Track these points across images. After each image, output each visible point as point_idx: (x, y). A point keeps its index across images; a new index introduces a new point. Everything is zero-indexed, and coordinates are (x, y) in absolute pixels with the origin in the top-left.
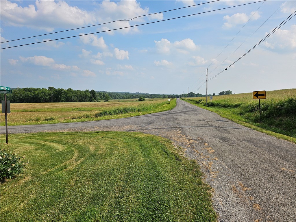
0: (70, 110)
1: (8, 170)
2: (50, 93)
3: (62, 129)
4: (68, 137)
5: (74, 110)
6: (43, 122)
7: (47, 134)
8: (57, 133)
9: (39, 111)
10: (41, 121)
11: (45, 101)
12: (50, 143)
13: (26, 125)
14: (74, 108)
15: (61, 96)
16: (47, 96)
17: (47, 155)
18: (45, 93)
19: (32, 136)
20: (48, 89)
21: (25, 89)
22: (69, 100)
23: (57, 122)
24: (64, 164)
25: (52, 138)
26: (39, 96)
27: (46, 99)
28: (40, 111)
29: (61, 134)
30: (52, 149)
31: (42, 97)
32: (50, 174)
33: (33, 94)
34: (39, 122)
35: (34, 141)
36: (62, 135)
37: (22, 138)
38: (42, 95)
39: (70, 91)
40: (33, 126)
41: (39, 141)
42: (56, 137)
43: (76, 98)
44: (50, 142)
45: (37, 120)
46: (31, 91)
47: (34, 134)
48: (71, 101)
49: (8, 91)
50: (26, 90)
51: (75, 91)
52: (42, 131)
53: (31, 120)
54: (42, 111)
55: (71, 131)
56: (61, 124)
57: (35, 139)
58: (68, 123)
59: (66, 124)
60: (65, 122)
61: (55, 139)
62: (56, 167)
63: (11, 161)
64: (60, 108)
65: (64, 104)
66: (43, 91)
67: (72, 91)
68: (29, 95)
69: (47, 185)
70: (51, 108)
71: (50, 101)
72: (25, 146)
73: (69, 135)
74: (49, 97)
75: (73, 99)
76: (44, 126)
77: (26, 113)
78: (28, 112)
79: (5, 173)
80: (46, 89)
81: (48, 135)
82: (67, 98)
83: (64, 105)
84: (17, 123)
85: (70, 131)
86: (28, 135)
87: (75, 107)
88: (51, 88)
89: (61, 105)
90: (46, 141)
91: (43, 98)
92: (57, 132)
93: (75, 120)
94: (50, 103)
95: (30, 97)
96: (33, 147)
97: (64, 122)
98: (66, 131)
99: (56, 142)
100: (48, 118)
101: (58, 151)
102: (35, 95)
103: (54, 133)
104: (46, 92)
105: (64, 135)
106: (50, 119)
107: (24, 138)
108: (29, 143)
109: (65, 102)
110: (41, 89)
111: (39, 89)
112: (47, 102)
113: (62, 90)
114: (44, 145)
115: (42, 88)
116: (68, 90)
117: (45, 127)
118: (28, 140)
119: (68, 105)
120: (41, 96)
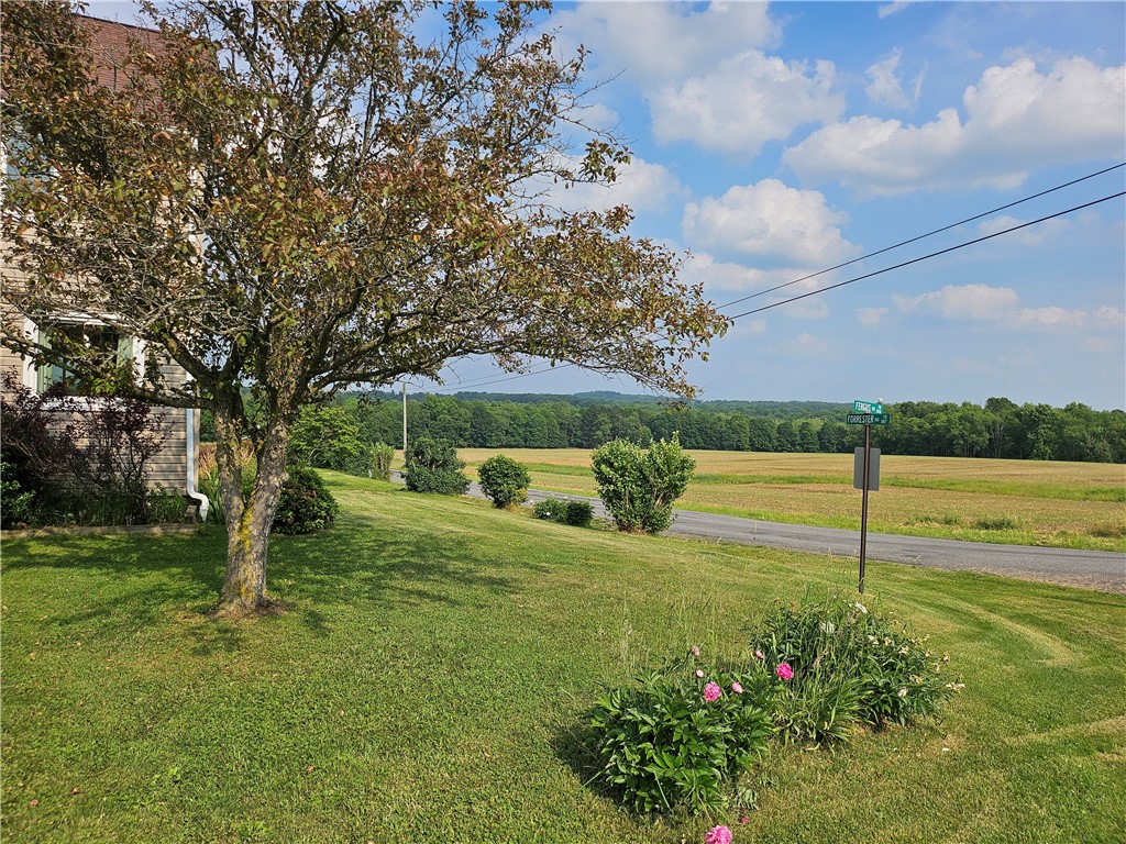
0: (1077, 494)
1: (900, 695)
2: (994, 422)
3: (1053, 572)
4: (1086, 610)
5: (1095, 496)
6: (971, 533)
7: (994, 583)
8: (1035, 585)
9: (949, 486)
10: (962, 527)
11: (972, 451)
12: (1010, 623)
13: (910, 534)
14: (1093, 486)
15: (1037, 433)
16: (980, 434)
17: (1009, 668)
18: (972, 422)
19: (935, 579)
20: (983, 407)
21: (902, 405)
22: (1069, 452)
23: (1027, 540)
24: (1093, 727)
25: (1020, 603)
26: (949, 431)
27: (976, 443)
28: (952, 487)
29: (1050, 592)
30: (1023, 650)
31: (962, 436)
32: (1039, 752)
33: (927, 426)
34: (957, 531)
35: (948, 601)
36: (1057, 598)
37: (904, 580)
38: (961, 427)
39: (1078, 415)
40: (938, 542)
41: (966, 604)
42: (1033, 602)
43: (1103, 445)
44: (1011, 618)
45: (948, 522)
46: (921, 416)
47: (944, 575)
48: (1080, 458)
49: (876, 416)
50: (905, 408)
51: (1104, 415)
52: (973, 570)
53: (926, 519)
54: (960, 487)
55: (1099, 588)
56: (1046, 550)
57: (950, 593)
58: (1077, 552)
59: (1067, 551)
60: (1063, 546)
61: (1032, 611)
62: (1059, 732)
63: (907, 664)
64: (1031, 482)
65: (1049, 467)
66: (967, 415)
67: (1086, 416)
68: (916, 429)
69: (1036, 798)
70: (995, 479)
71: (990, 451)
72: (923, 616)
73: (1089, 603)
74: (988, 436)
75: (1092, 449)
76: (976, 550)
77: (902, 493)
78: (908, 486)
79: (890, 699)
80: (977, 408)
81: (1000, 587)
82: (1065, 444)
83: (1050, 471)
84: (877, 523)
85: (1092, 588)
86: (921, 574)
87: (1098, 485)
88: (995, 404)
89: (1035, 471)
90: (992, 609)
91: (965, 441)
92: (1035, 580)
93: (1108, 542)
94: (989, 460)
95: (918, 434)
96: (950, 626)
97: (1057, 542)
98: (1075, 586)
99: (1034, 621)
100: (991, 518)
101: (1049, 663)
102: (935, 428)
103: (1023, 584)
104: (978, 417)
105: (1067, 599)
106: (999, 526)
107: (912, 583)
108: (930, 605)
109: (1050, 459)
110: (960, 405)
111: (953, 406)
112: (977, 455)
113: (1042, 410)
114: (987, 627)
115: (964, 405)
116: (1069, 409)
117: (982, 555)
118: (924, 592)
119: (1064, 471)
120: (956, 432)
